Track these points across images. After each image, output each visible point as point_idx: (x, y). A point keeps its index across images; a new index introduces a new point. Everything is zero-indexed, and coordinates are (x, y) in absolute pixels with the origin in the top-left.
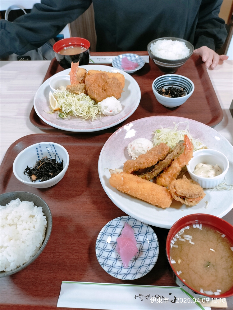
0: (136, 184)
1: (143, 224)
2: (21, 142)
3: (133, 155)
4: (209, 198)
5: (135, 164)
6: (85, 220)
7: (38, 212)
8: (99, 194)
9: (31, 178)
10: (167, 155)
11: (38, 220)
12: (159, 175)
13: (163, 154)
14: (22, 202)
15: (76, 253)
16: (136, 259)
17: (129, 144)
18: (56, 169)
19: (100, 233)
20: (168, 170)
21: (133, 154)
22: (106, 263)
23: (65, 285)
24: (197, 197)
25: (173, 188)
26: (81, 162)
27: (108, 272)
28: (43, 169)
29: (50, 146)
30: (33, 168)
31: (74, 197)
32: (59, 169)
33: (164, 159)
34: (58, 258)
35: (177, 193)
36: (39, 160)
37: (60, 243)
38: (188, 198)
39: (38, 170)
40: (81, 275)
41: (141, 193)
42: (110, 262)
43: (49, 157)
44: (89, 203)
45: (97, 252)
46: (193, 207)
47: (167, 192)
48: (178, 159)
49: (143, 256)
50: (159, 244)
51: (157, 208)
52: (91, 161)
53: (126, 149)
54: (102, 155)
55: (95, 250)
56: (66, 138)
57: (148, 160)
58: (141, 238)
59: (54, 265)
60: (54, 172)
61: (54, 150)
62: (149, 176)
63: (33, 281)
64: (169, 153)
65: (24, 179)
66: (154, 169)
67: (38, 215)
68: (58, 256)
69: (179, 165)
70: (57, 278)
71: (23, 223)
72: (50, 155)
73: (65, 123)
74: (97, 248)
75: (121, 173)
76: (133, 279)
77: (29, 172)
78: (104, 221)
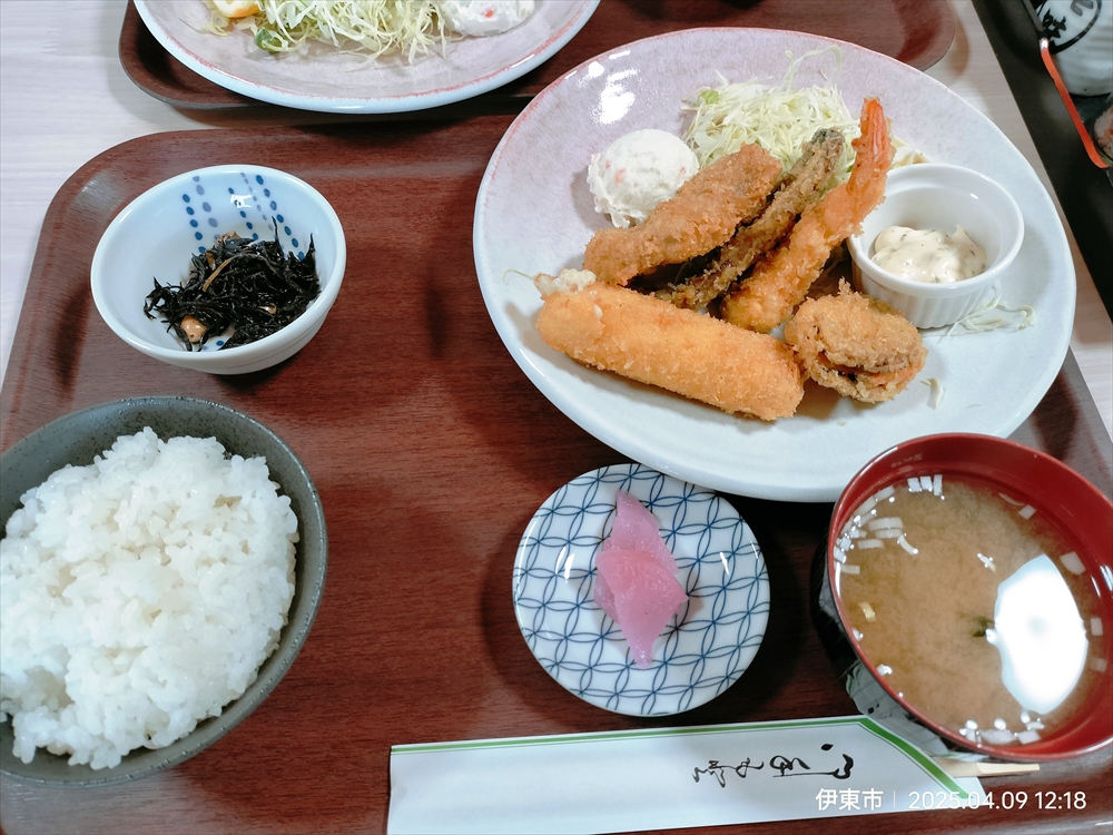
0: (658, 329)
1: (690, 490)
2: (103, 175)
3: (617, 208)
4: (941, 366)
5: (647, 244)
6: (448, 492)
7: (249, 478)
8: (487, 383)
9: (182, 335)
10: (770, 199)
11: (260, 514)
12: (737, 288)
13: (752, 195)
14: (166, 441)
15: (428, 627)
16: (677, 629)
17: (595, 158)
18: (287, 286)
19: (525, 542)
20: (776, 264)
21: (615, 202)
22: (566, 659)
23: (403, 759)
24: (901, 365)
25: (812, 337)
26: (388, 250)
27: (581, 692)
28: (228, 288)
29: (246, 181)
30: (180, 287)
31: (383, 403)
32: (302, 287)
33: (759, 217)
34: (358, 654)
35: (829, 355)
36: (202, 249)
37: (354, 594)
38: (871, 374)
39: (206, 295)
40: (465, 714)
41: (681, 367)
42: (579, 653)
43: (246, 234)
44: (449, 421)
45: (524, 618)
46: (881, 407)
47: (782, 355)
48: (816, 212)
49: (704, 613)
50: (767, 562)
51: (740, 421)
52: (431, 243)
53: (580, 181)
54: (485, 214)
55: (512, 609)
56: (305, 143)
57: (704, 222)
58: (688, 545)
59: (344, 685)
60: (279, 301)
61: (265, 202)
62: (701, 294)
63: (266, 761)
64: (778, 188)
65: (153, 339)
66: (718, 260)
67: (253, 496)
68: (356, 650)
69: (826, 236)
70: (366, 737)
71: (190, 534)
72: (250, 226)
73: (289, 74)
74: (521, 602)
75: (589, 287)
76: (682, 710)
77: (170, 305)
78: (527, 490)
